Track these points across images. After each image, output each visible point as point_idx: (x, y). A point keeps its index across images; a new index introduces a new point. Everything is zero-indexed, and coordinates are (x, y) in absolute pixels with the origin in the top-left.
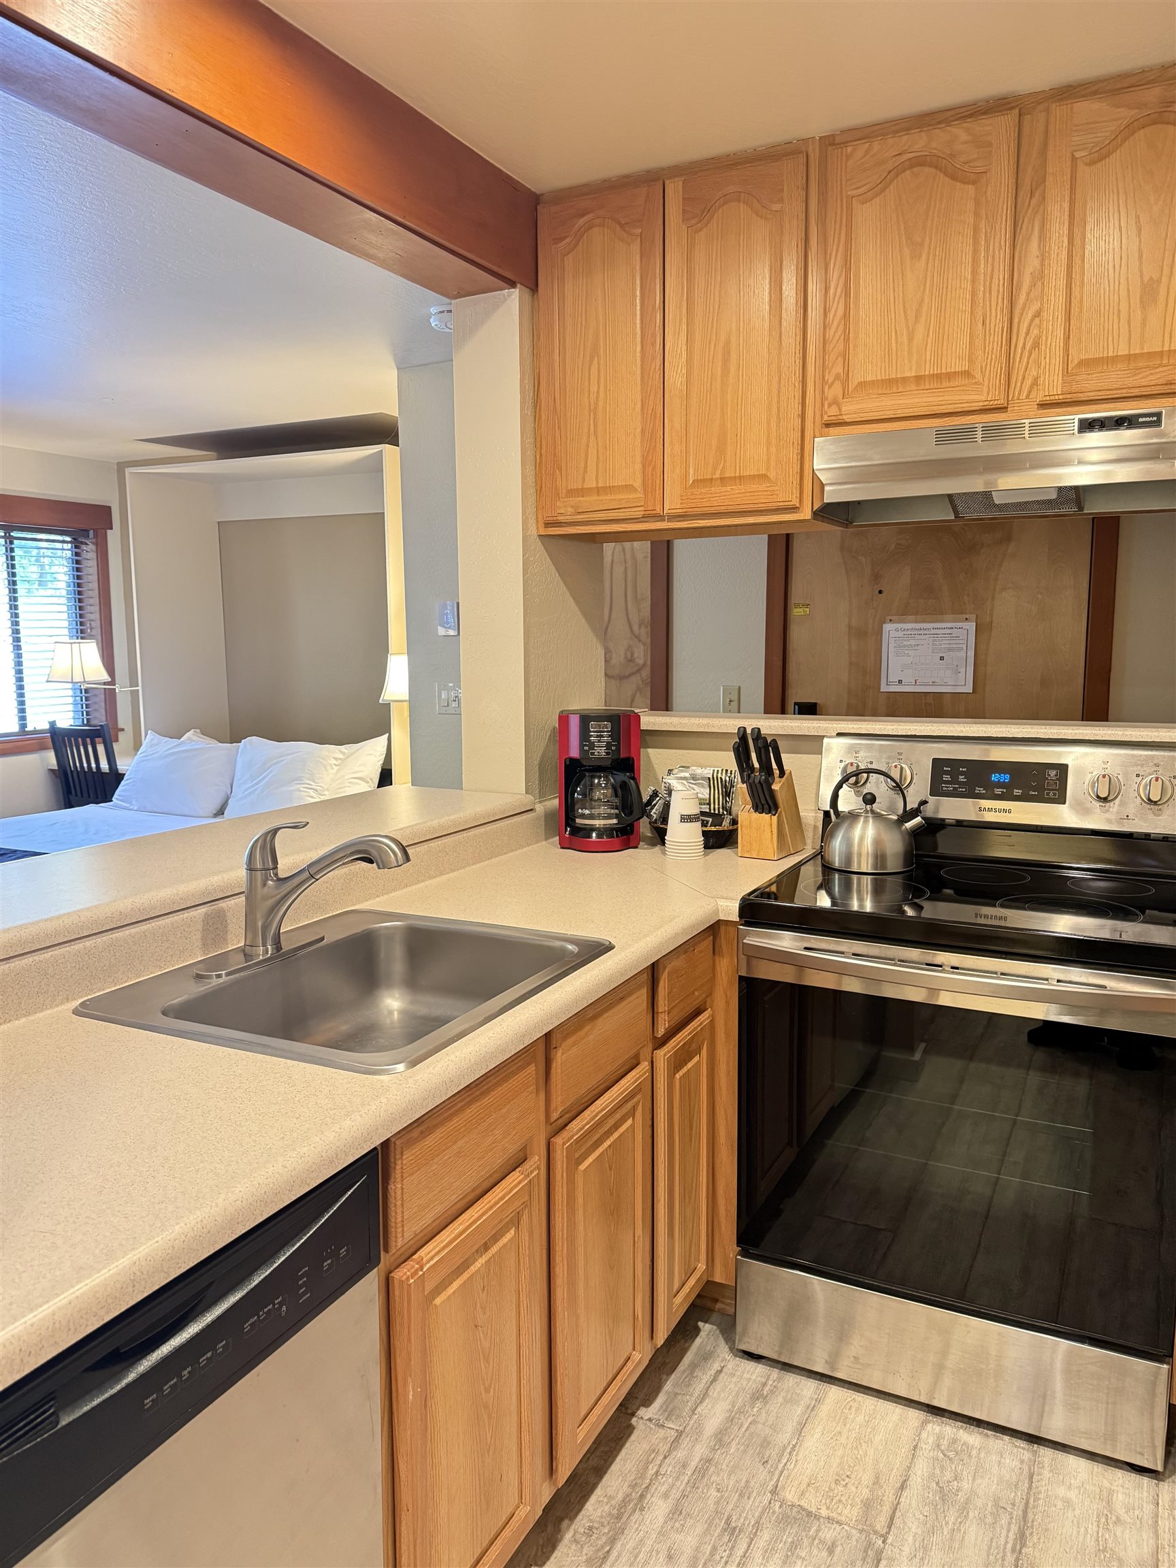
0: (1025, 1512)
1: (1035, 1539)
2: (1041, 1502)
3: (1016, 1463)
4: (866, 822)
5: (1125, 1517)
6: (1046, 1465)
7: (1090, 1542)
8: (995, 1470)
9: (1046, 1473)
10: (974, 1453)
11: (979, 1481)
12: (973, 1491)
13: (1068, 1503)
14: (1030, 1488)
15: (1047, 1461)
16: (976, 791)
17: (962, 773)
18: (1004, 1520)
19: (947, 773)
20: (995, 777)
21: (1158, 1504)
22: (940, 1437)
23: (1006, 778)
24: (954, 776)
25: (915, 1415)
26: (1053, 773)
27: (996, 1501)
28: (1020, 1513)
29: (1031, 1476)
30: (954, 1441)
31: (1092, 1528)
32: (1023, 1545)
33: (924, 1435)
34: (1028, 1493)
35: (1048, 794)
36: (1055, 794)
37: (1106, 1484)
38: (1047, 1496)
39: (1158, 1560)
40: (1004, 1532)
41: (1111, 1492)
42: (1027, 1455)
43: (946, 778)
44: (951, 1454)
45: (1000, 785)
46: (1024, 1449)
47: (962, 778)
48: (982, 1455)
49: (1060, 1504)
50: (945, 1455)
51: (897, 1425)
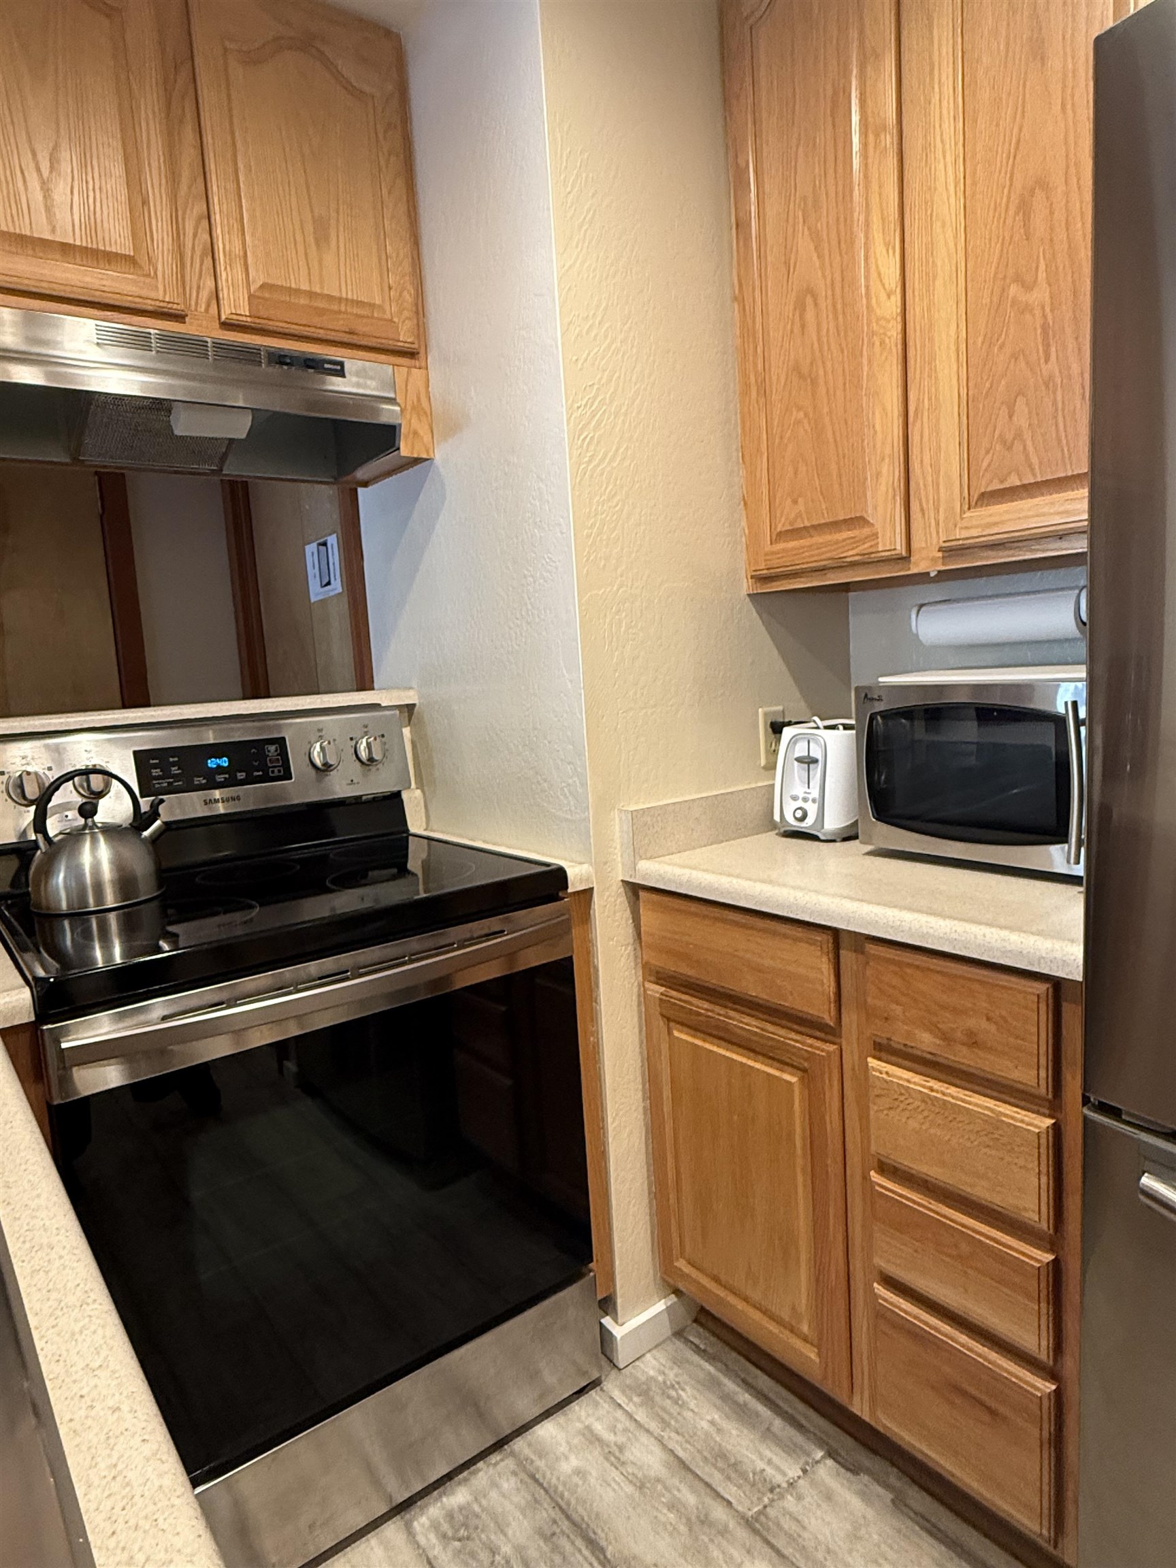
0: (568, 1517)
1: (599, 1531)
2: (566, 1494)
3: (513, 1480)
4: (94, 841)
5: (621, 1439)
6: (533, 1457)
7: (629, 1489)
8: (509, 1507)
9: (541, 1464)
10: (476, 1508)
11: (510, 1532)
12: (519, 1549)
13: (578, 1472)
14: (546, 1491)
15: (527, 1451)
16: (196, 783)
17: (174, 764)
18: (564, 1542)
19: (155, 766)
20: (212, 763)
21: (619, 1405)
22: (435, 1526)
23: (224, 762)
24: (165, 768)
25: (391, 1530)
26: (272, 748)
27: (540, 1533)
28: (566, 1523)
29: (533, 1477)
30: (450, 1516)
31: (615, 1474)
32: (603, 1550)
33: (422, 1540)
34: (551, 1498)
35: (273, 772)
36: (279, 771)
37: (579, 1425)
38: (564, 1484)
39: (671, 1451)
40: (578, 1555)
41: (588, 1428)
42: (510, 1463)
43: (156, 772)
44: (463, 1533)
45: (220, 769)
46: (502, 1460)
47: (175, 770)
48: (484, 1502)
49: (576, 1479)
50: (459, 1540)
51: (389, 1557)
